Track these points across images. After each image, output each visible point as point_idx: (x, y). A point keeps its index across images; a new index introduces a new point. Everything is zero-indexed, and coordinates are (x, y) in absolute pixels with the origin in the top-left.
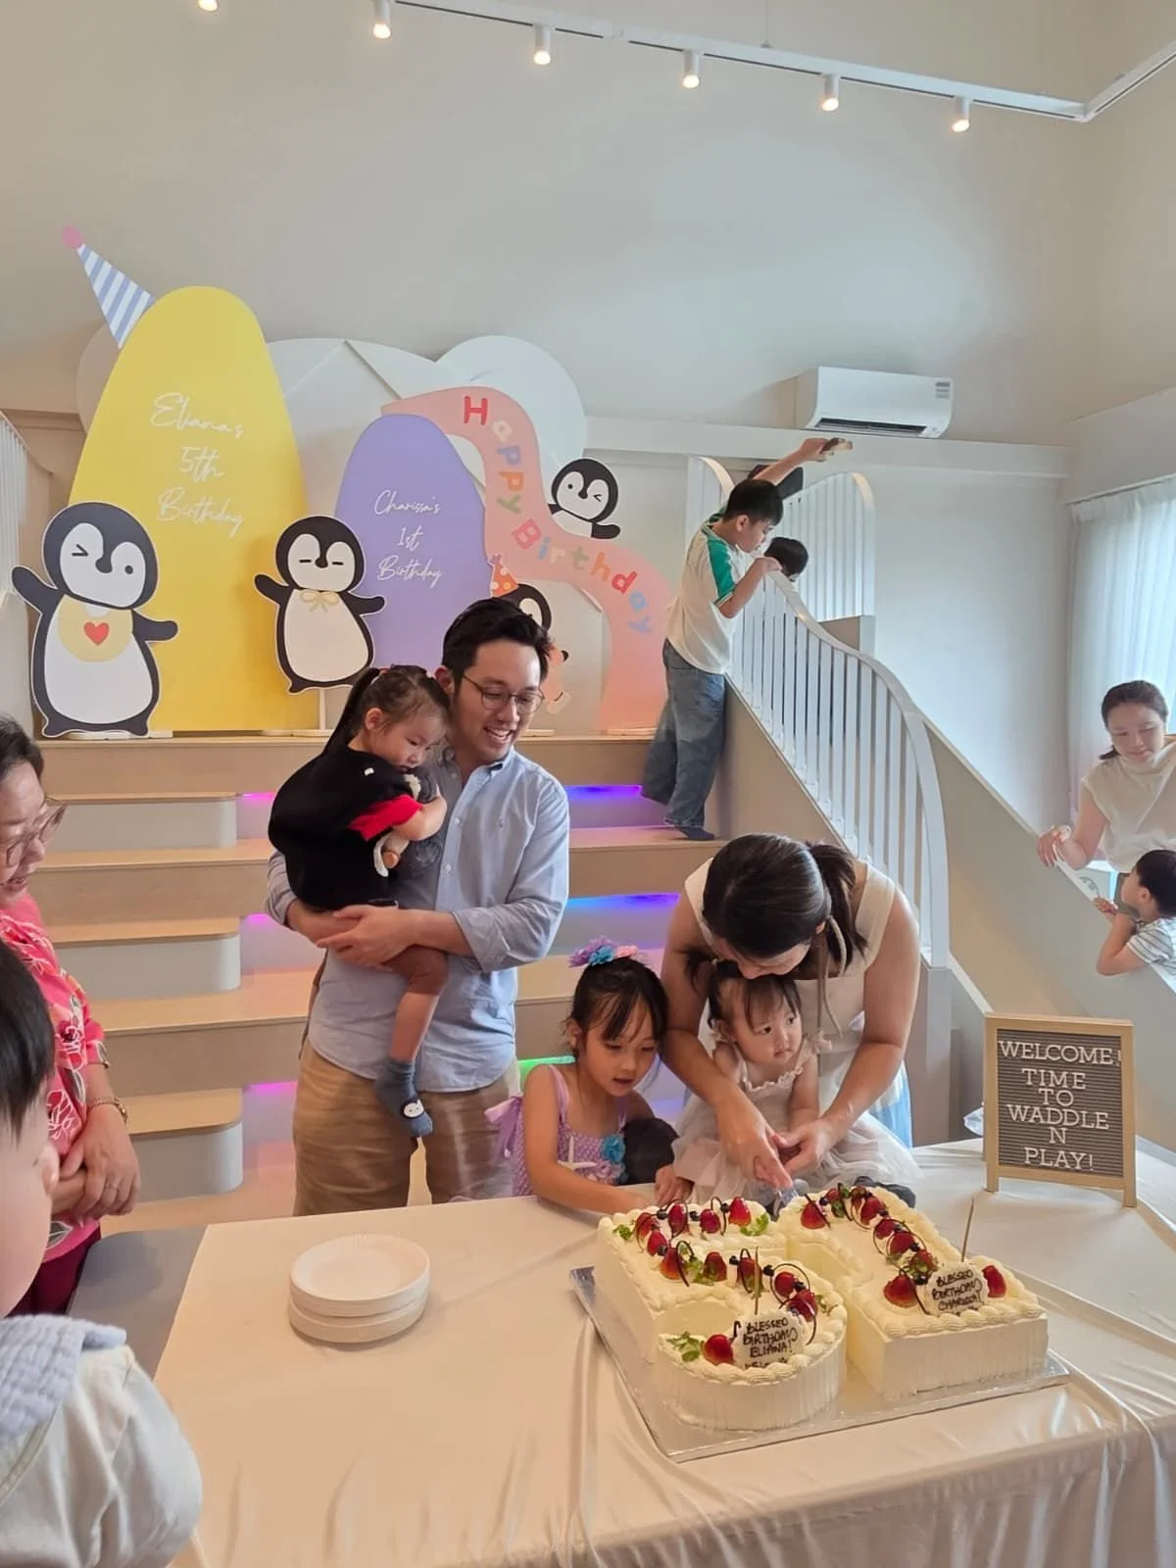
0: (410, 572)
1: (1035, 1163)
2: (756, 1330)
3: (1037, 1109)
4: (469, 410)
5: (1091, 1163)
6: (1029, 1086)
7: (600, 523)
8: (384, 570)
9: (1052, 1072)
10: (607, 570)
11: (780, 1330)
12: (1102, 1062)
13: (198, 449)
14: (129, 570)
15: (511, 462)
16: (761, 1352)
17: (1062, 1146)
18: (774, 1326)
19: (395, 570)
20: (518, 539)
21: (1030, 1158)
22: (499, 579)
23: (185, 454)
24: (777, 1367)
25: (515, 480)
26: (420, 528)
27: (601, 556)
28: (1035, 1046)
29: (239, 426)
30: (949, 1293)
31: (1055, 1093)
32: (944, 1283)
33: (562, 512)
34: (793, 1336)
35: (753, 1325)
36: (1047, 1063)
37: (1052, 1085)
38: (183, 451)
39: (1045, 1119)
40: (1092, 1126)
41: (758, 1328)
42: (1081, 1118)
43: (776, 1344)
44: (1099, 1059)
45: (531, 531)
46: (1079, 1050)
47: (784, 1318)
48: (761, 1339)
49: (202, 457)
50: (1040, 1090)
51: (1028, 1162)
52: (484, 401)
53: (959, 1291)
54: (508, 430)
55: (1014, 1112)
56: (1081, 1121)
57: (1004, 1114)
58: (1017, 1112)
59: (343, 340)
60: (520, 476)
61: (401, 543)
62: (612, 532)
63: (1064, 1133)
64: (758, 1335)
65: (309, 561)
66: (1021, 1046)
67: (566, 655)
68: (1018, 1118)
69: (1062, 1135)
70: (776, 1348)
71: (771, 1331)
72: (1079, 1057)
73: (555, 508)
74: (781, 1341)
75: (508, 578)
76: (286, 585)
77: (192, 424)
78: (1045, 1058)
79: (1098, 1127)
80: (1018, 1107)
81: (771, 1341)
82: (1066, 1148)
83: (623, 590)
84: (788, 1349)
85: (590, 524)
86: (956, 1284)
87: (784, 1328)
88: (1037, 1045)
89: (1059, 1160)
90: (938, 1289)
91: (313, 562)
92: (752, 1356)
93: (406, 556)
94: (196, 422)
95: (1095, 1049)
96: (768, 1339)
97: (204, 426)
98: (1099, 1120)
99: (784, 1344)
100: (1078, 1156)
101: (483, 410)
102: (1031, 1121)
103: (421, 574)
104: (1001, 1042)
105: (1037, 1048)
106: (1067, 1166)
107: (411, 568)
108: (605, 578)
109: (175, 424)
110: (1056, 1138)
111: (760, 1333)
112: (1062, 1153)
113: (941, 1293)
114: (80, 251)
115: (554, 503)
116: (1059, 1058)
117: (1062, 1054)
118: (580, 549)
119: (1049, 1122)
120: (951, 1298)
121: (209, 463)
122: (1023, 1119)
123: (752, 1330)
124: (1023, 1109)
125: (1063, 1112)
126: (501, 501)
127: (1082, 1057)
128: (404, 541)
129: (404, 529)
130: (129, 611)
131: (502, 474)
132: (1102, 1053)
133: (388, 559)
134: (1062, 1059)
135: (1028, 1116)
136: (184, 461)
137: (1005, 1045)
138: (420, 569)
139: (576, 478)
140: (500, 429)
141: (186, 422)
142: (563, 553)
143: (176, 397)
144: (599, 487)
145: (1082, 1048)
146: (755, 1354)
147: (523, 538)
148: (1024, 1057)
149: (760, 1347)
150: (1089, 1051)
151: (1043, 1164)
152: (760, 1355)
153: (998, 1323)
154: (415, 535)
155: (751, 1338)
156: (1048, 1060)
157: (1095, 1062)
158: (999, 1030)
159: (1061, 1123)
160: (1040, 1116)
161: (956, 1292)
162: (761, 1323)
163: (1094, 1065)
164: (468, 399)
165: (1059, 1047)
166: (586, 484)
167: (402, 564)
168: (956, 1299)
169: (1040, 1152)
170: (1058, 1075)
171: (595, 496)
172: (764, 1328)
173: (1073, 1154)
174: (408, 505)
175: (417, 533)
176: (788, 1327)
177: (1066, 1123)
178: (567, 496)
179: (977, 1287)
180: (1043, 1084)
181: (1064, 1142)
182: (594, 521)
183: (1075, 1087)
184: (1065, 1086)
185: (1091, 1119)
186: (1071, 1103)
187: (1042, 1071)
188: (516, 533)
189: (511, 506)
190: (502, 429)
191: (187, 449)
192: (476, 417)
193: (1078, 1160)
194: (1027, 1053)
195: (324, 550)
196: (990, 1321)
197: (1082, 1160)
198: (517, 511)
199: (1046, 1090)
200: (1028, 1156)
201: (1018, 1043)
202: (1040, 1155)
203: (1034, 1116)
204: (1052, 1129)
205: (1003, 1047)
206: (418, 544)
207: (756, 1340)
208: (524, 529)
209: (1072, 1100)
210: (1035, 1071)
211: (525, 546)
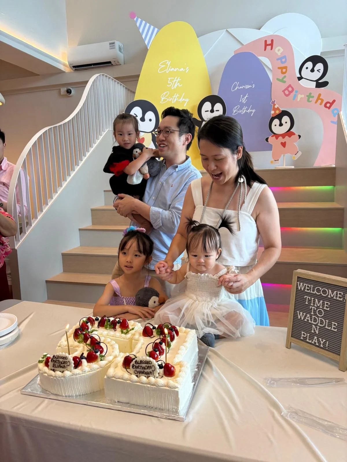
0: (244, 111)
1: (304, 340)
2: (56, 358)
3: (308, 315)
4: (266, 45)
5: (327, 346)
6: (306, 305)
7: (320, 81)
8: (234, 111)
9: (316, 300)
10: (322, 100)
11: (64, 360)
12: (338, 298)
13: (173, 78)
14: (150, 120)
15: (282, 63)
16: (57, 366)
17: (316, 335)
18: (62, 359)
19: (239, 111)
20: (284, 93)
21: (303, 337)
22: (275, 109)
23: (169, 80)
24: (58, 373)
25: (283, 70)
26: (247, 94)
27: (320, 95)
28: (311, 287)
29: (187, 68)
30: (140, 367)
31: (317, 309)
32: (138, 363)
33: (303, 79)
34: (68, 364)
35: (55, 356)
36: (315, 296)
37: (316, 306)
38: (168, 80)
39: (311, 320)
40: (330, 328)
41: (57, 357)
42: (326, 323)
43: (62, 365)
44: (336, 297)
45: (290, 89)
46: (329, 291)
47: (66, 357)
48: (57, 362)
49: (175, 81)
50: (311, 307)
51: (302, 338)
52: (272, 41)
53: (144, 368)
54: (282, 50)
55: (299, 315)
56: (325, 325)
57: (295, 315)
58: (301, 315)
59: (226, 30)
60: (286, 68)
61: (241, 101)
62: (326, 84)
63: (318, 329)
64: (56, 360)
65: (208, 111)
66: (305, 285)
67: (300, 136)
68: (301, 318)
69: (317, 329)
70: (61, 366)
71: (61, 360)
72: (328, 294)
73: (300, 78)
74: (64, 365)
75: (278, 109)
76: (200, 120)
77: (171, 70)
78: (314, 293)
79: (332, 329)
80: (301, 313)
81: (60, 363)
82: (318, 336)
83: (329, 108)
84: (66, 368)
85: (315, 83)
86: (144, 365)
87: (66, 360)
88: (312, 286)
89: (314, 341)
90: (135, 365)
91: (209, 111)
92: (53, 366)
93: (242, 105)
94: (173, 69)
95: (335, 292)
96: (59, 362)
97: (175, 70)
98: (333, 326)
99: (65, 365)
100: (322, 341)
101: (272, 45)
102: (306, 320)
103: (248, 111)
104: (298, 283)
105: (312, 288)
106: (317, 344)
107: (244, 109)
108: (321, 104)
109: (166, 71)
110: (314, 330)
111: (57, 359)
112: (316, 337)
113: (136, 366)
114: (135, 19)
115: (300, 76)
116: (320, 293)
117: (321, 292)
118: (310, 94)
119: (312, 322)
120: (140, 370)
121: (177, 82)
122: (302, 318)
123: (55, 357)
124: (303, 314)
125: (319, 319)
126: (278, 79)
127: (329, 295)
128: (242, 100)
129: (242, 96)
130: (151, 133)
131: (279, 68)
132: (338, 294)
133: (236, 107)
134: (321, 294)
135: (305, 318)
136: (169, 83)
137: (300, 284)
138: (247, 109)
139: (310, 64)
140: (278, 50)
141: (169, 70)
142: (303, 96)
143: (167, 62)
144: (320, 66)
145: (330, 291)
146: (55, 366)
147: (287, 92)
148: (306, 291)
149: (57, 364)
150: (333, 292)
151: (308, 340)
152: (56, 367)
153: (152, 385)
154: (245, 97)
155: (54, 360)
156: (315, 294)
157: (335, 298)
158: (298, 277)
159: (317, 324)
160: (309, 319)
161: (143, 368)
162: (58, 356)
163: (334, 299)
164: (266, 41)
165: (321, 288)
166: (314, 66)
167: (241, 108)
168: (142, 371)
169: (307, 335)
170: (319, 302)
171: (318, 70)
172: (59, 358)
173: (320, 339)
174: (243, 86)
175: (246, 96)
176: (67, 360)
177: (319, 325)
178: (306, 73)
179: (153, 369)
180: (312, 304)
181: (317, 333)
182: (317, 81)
183: (325, 308)
184: (321, 307)
185: (330, 325)
186: (322, 316)
187: (313, 298)
188: (284, 91)
189: (282, 81)
190: (279, 50)
191: (170, 79)
192: (269, 48)
193: (322, 343)
194: (308, 290)
195: (213, 107)
196: (149, 383)
197: (324, 343)
198: (285, 82)
199: (313, 307)
200: (302, 335)
201: (305, 284)
202: (307, 336)
203: (307, 318)
204: (313, 326)
205: (298, 284)
206: (247, 100)
207: (55, 362)
208: (287, 89)
209: (323, 314)
210: (310, 298)
211: (287, 95)
